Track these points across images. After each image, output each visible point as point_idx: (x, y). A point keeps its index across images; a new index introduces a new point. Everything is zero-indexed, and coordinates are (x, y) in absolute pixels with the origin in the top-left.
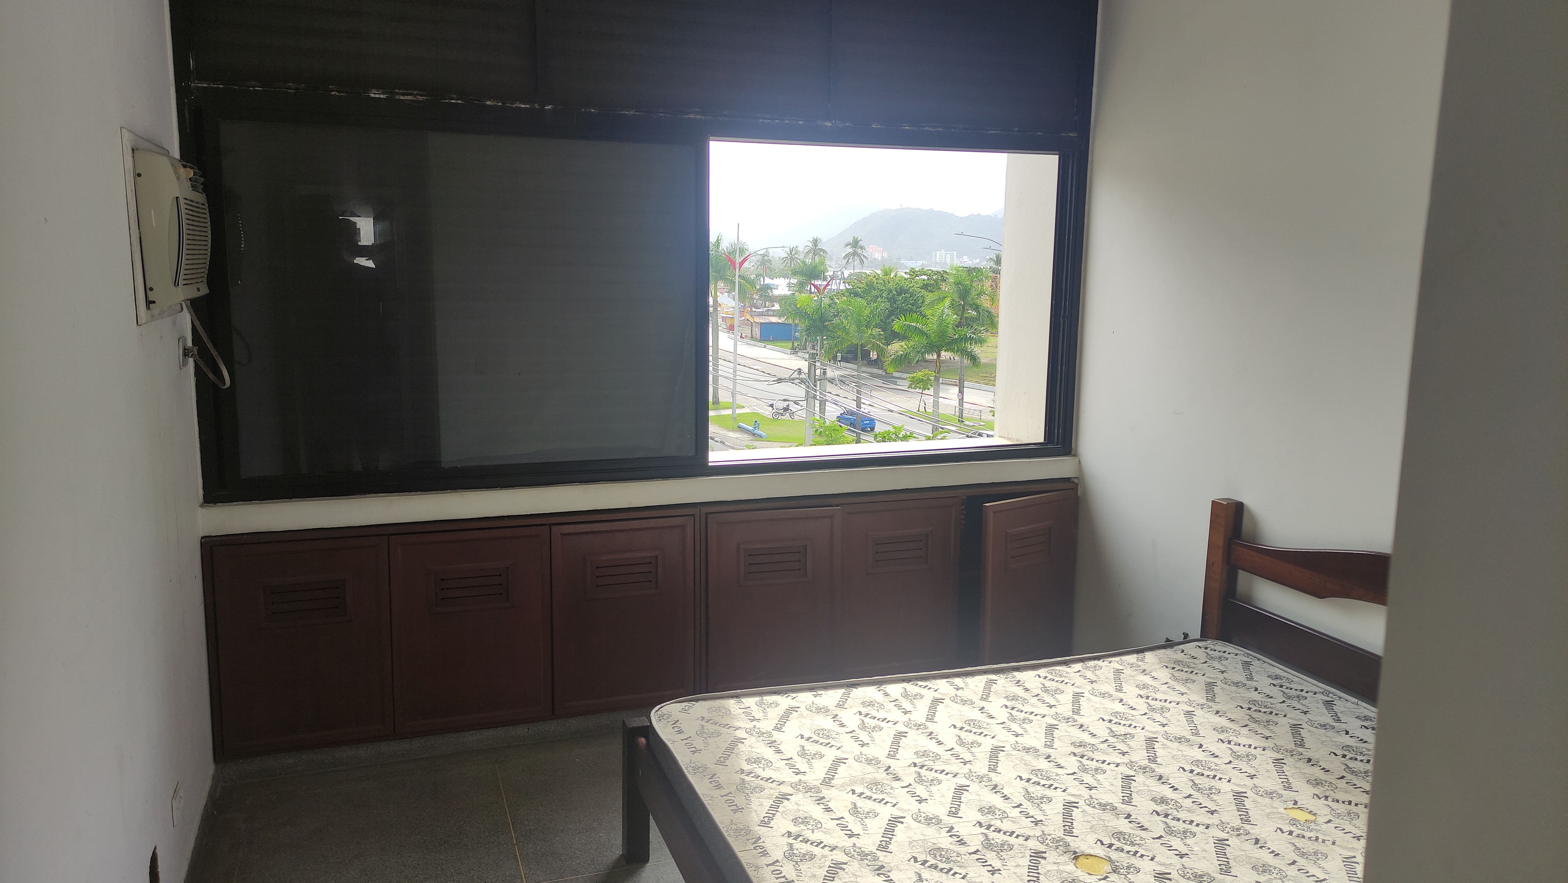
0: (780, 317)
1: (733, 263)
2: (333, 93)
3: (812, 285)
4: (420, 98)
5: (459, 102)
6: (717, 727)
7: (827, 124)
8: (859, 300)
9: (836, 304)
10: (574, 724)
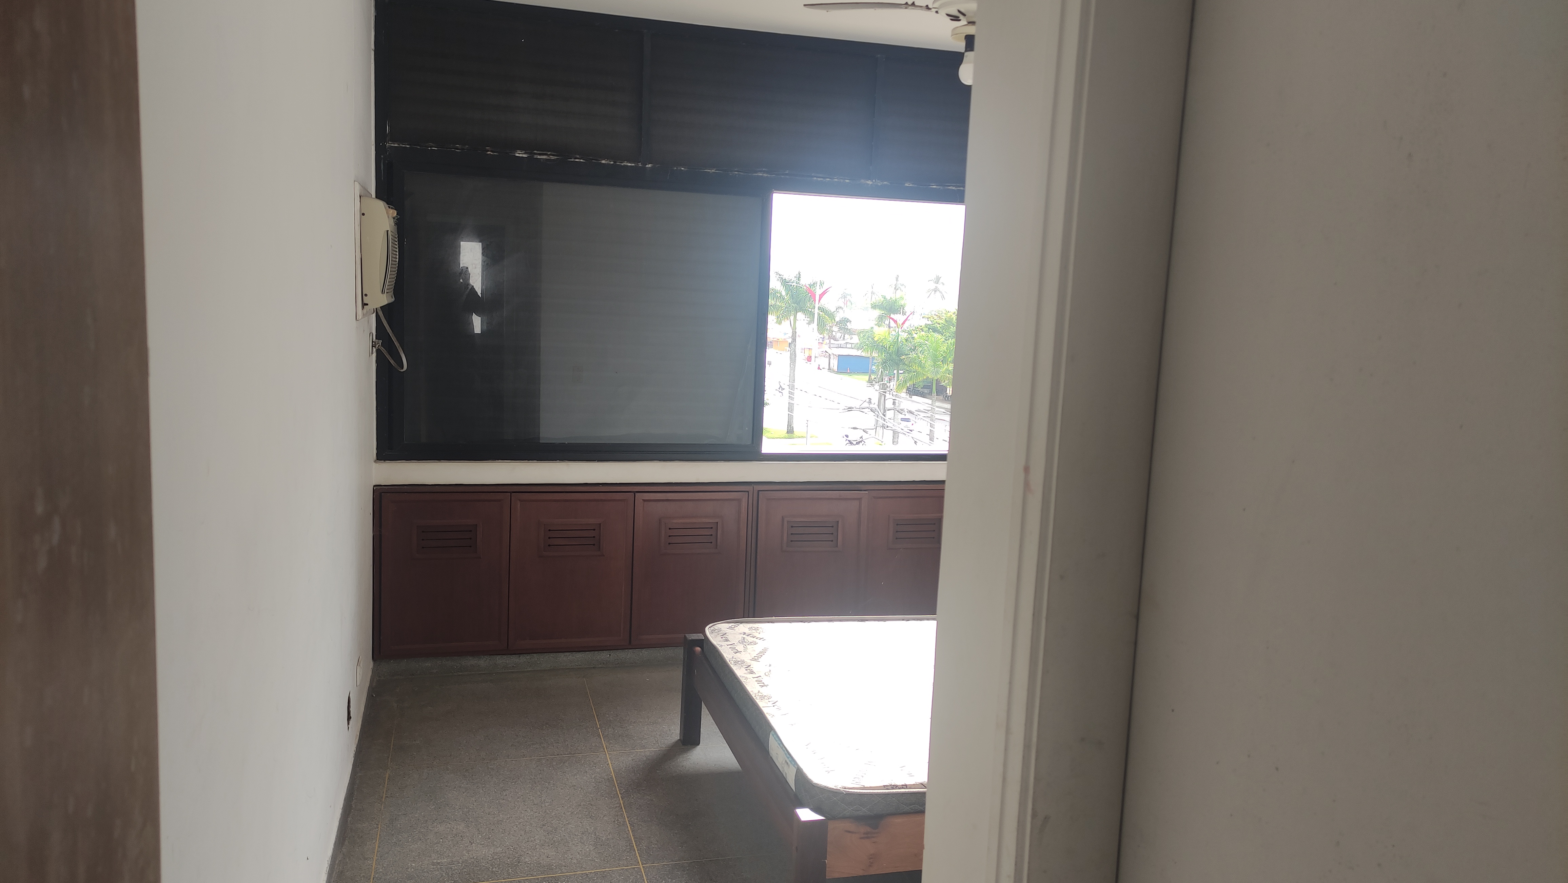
0: (858, 349)
1: (814, 296)
2: (489, 153)
3: (891, 320)
4: (552, 157)
5: (582, 160)
6: (755, 639)
7: (868, 183)
8: (936, 335)
9: (913, 338)
10: (645, 653)
